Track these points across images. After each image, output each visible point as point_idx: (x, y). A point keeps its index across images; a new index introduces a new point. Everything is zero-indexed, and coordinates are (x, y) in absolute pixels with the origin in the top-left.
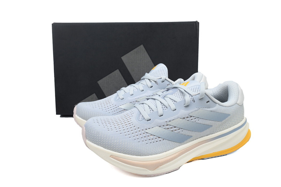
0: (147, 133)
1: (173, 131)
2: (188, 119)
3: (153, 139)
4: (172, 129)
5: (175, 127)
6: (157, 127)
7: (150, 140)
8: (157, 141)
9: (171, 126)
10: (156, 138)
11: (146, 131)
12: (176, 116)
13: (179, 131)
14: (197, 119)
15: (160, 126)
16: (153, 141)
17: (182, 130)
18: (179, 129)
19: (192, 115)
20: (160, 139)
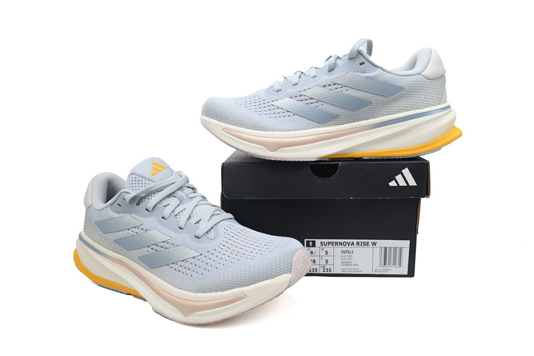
0: (273, 105)
1: (308, 104)
2: (330, 87)
3: (279, 113)
4: (307, 102)
5: (311, 99)
6: (287, 98)
7: (275, 113)
8: (284, 116)
9: (306, 98)
10: (284, 112)
11: (272, 103)
12: (314, 84)
13: (317, 104)
14: (344, 88)
15: (291, 98)
16: (279, 115)
17: (322, 103)
18: (318, 102)
19: (336, 82)
20: (289, 114)
